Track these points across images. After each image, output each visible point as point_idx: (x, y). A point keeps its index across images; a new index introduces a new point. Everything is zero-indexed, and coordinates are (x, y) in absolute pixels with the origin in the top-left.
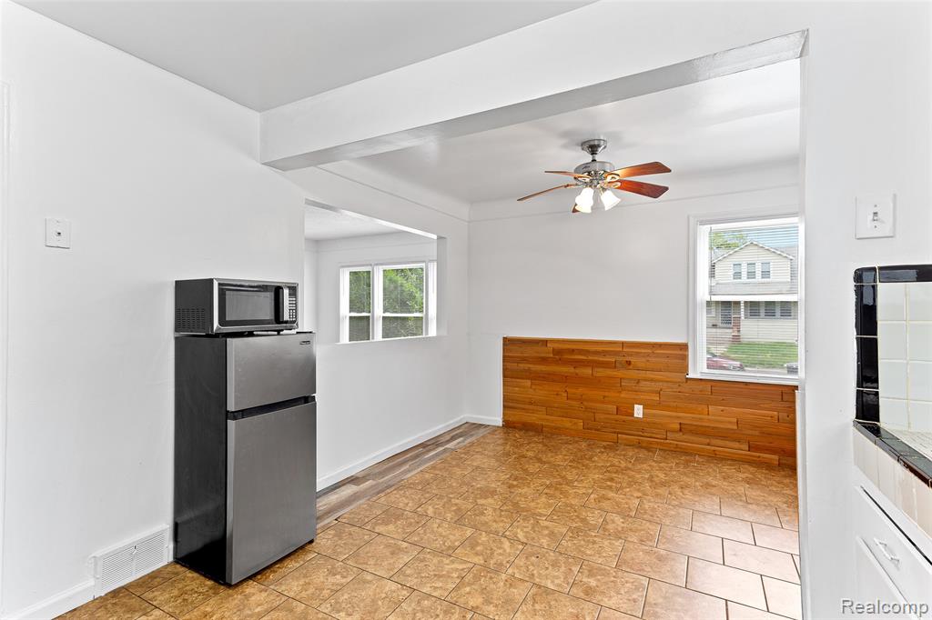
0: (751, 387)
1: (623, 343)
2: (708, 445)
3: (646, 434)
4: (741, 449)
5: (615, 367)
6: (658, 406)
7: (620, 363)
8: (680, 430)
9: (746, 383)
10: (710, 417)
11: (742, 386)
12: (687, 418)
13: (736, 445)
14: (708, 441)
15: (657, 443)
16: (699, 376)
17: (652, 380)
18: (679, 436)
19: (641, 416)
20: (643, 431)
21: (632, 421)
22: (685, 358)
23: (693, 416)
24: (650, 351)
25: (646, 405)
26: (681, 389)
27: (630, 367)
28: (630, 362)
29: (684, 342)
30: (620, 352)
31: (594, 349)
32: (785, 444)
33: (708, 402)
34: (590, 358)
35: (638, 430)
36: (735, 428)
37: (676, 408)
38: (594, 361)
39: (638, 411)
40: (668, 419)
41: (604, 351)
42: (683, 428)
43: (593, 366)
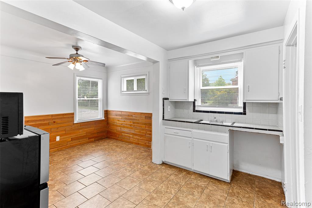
0: (89, 122)
1: (52, 115)
2: (79, 142)
3: (60, 146)
4: (87, 140)
5: (49, 125)
6: (66, 134)
7: (51, 123)
8: (72, 140)
9: (88, 122)
10: (80, 133)
11: (87, 123)
12: (73, 136)
13: (86, 139)
14: (78, 141)
15: (64, 147)
16: (76, 122)
17: (63, 126)
18: (71, 142)
19: (59, 140)
20: (59, 145)
21: (56, 143)
22: (73, 117)
23: (75, 135)
24: (62, 117)
25: (61, 136)
26: (72, 127)
27: (55, 124)
28: (55, 122)
29: (73, 112)
30: (51, 119)
31: (39, 119)
32: (95, 135)
33: (79, 129)
34: (37, 123)
35: (57, 145)
36: (85, 134)
37: (71, 134)
38: (39, 124)
39: (58, 139)
40: (68, 138)
41: (44, 119)
42: (72, 139)
43: (38, 126)
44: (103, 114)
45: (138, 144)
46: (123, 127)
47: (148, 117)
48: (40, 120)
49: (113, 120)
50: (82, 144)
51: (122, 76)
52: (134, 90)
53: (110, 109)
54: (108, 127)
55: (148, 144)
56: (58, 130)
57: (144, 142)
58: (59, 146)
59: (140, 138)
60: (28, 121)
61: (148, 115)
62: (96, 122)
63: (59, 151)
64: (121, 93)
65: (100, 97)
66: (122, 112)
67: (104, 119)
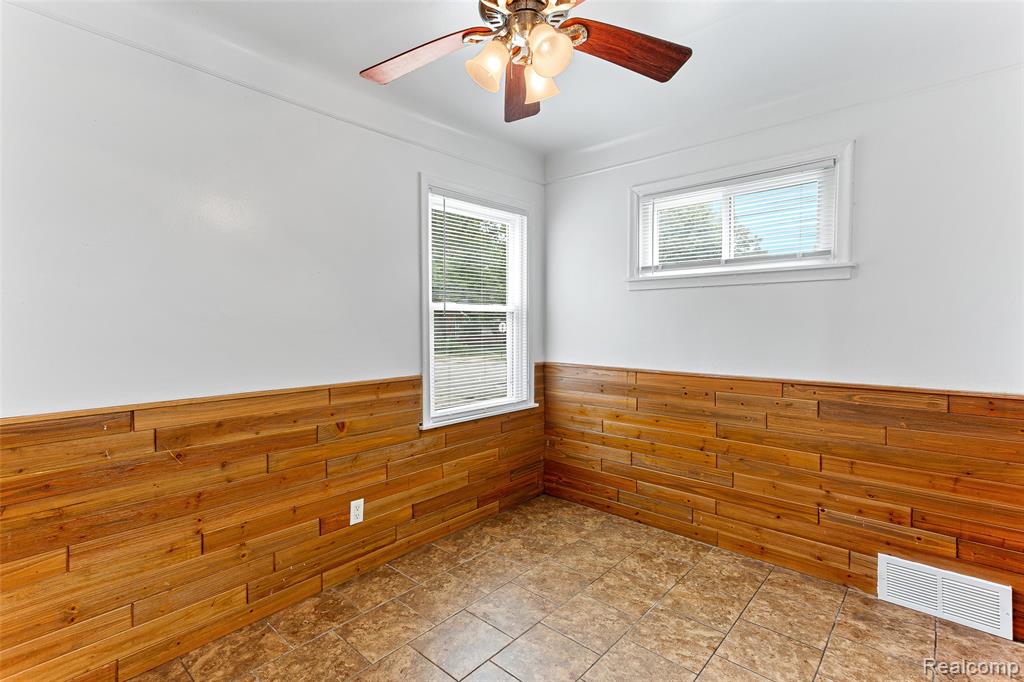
0: (481, 423)
1: (331, 391)
2: (443, 521)
3: (367, 549)
4: (468, 510)
5: (317, 440)
6: (388, 487)
7: (326, 430)
8: (414, 516)
9: (476, 421)
10: (445, 479)
11: (471, 426)
12: (419, 492)
13: (467, 506)
15: (386, 554)
16: (432, 425)
17: (377, 447)
18: (413, 525)
19: (361, 520)
20: (365, 544)
21: (348, 534)
22: (417, 401)
23: (427, 486)
24: (374, 397)
25: (368, 495)
26: (414, 450)
27: (343, 434)
28: (343, 424)
29: (418, 374)
30: (324, 408)
31: (271, 412)
32: (504, 484)
33: (442, 458)
34: (264, 433)
35: (356, 547)
36: (467, 483)
37: (408, 482)
38: (273, 438)
39: (357, 511)
40: (398, 505)
41: (294, 413)
42: (417, 511)
43: (269, 450)
44: (529, 382)
45: (763, 551)
46: (645, 451)
47: (842, 405)
48: (278, 419)
49: (582, 412)
50: (455, 534)
51: (642, 190)
52: (725, 256)
53: (559, 356)
54: (553, 444)
55: (845, 567)
56: (356, 471)
57: (813, 546)
58: (362, 551)
59: (771, 521)
60: (219, 425)
61: (850, 397)
62: (505, 419)
63: (363, 576)
64: (632, 275)
65: (518, 303)
66: (636, 372)
67: (533, 404)
